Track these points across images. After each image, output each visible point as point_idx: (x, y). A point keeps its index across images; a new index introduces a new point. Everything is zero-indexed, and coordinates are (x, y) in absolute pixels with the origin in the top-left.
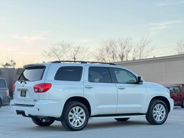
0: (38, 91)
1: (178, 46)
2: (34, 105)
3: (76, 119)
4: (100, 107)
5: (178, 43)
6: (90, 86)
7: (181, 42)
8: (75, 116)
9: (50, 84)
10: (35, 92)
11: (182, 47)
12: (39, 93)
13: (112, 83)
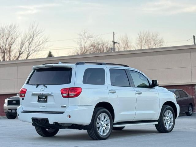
0: (68, 96)
1: (80, 38)
2: (64, 112)
3: (103, 127)
4: (122, 113)
5: (80, 35)
6: (113, 90)
7: (85, 33)
8: (101, 124)
9: (81, 88)
10: (64, 97)
11: (86, 40)
12: (69, 98)
13: (130, 86)
